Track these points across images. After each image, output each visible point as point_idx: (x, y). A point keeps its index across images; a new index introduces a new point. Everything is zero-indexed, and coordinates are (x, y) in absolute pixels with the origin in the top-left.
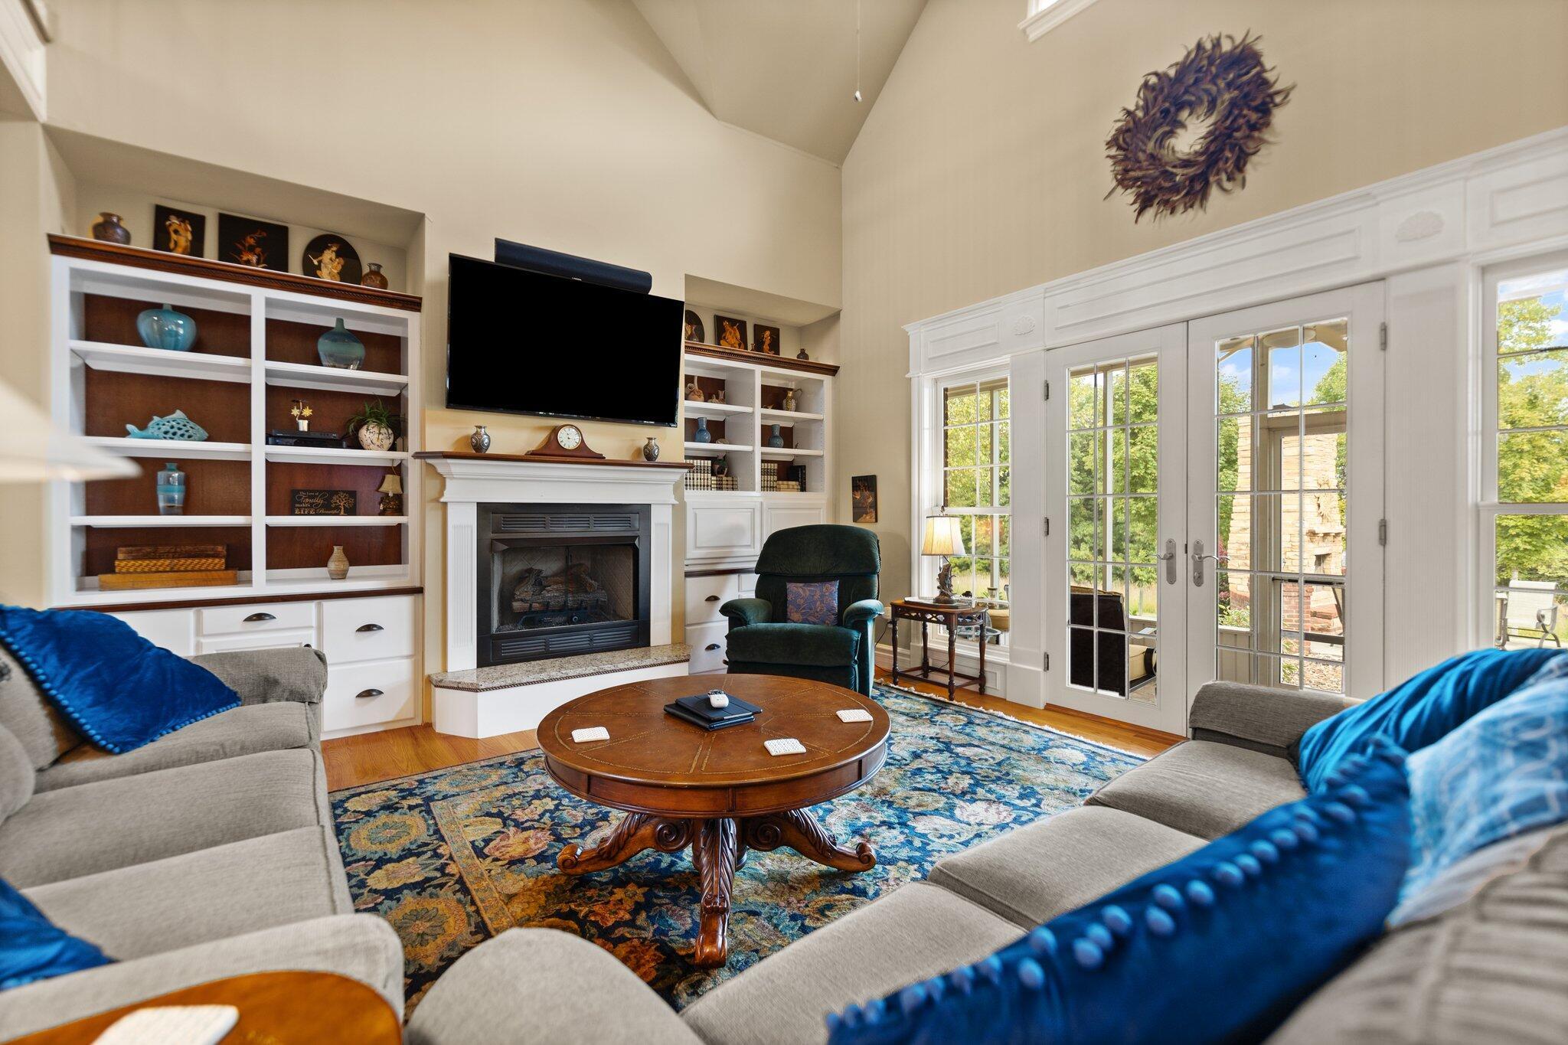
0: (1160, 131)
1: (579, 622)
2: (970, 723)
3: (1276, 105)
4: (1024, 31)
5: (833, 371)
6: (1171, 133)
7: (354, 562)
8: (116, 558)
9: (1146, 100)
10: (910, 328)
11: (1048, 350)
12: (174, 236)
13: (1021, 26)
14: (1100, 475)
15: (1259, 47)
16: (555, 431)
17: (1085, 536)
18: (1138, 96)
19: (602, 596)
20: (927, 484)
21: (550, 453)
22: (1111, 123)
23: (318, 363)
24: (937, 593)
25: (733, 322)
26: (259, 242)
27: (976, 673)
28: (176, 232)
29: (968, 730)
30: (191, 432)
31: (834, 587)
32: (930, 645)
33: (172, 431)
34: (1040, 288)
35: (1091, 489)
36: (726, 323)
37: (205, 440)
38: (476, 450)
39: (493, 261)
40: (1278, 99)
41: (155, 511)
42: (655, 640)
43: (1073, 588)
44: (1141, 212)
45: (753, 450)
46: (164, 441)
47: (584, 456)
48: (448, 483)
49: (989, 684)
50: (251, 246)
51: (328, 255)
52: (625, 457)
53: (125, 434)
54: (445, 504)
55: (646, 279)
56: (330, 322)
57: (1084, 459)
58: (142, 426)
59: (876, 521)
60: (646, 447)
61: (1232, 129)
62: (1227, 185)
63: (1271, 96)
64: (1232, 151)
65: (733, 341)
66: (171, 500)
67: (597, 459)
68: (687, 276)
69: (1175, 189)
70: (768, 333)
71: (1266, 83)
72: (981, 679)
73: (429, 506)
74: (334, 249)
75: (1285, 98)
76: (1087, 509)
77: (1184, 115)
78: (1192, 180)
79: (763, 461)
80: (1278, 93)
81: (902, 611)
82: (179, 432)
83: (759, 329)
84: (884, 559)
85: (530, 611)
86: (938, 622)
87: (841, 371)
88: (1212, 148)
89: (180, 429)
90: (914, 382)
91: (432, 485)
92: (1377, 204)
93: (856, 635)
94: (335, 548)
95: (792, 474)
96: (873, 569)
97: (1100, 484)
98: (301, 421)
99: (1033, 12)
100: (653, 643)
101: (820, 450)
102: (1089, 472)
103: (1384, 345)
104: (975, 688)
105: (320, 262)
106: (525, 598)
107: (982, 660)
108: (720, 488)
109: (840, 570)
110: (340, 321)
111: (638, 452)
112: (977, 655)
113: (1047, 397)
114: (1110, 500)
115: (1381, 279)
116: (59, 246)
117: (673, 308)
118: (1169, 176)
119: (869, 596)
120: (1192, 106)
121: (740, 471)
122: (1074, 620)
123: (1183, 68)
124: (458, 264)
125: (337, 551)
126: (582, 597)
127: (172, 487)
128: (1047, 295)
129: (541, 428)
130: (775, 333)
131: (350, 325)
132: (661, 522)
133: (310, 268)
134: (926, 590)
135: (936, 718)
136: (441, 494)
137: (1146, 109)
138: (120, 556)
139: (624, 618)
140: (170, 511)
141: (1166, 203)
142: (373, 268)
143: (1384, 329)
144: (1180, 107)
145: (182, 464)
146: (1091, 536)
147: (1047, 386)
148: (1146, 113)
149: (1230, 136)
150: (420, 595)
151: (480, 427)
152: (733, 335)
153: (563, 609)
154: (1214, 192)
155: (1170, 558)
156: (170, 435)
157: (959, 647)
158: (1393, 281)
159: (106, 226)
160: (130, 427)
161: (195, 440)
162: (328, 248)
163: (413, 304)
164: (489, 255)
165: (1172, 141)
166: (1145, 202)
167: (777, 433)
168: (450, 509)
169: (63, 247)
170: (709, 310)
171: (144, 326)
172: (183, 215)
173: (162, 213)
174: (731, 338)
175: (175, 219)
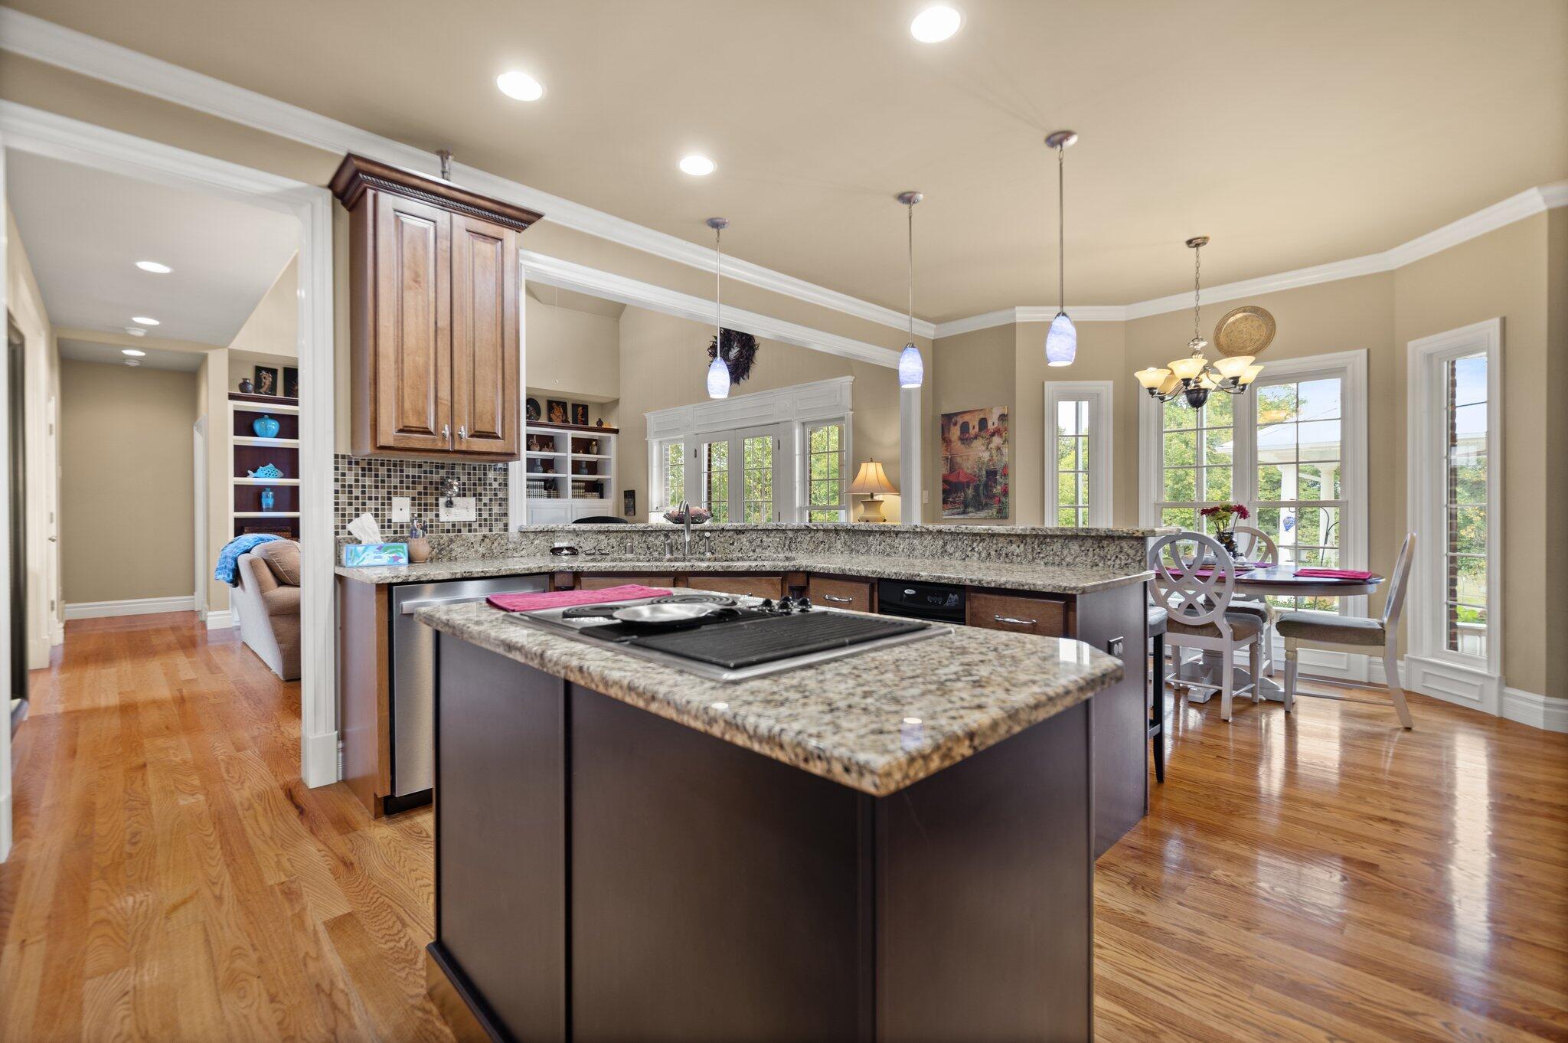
5: (616, 431)
8: (242, 529)
10: (647, 415)
11: (696, 434)
12: (263, 381)
20: (656, 494)
25: (558, 403)
28: (264, 379)
30: (277, 474)
33: (270, 473)
34: (692, 406)
36: (553, 405)
37: (281, 477)
41: (260, 510)
45: (567, 476)
46: (266, 478)
53: (246, 475)
58: (255, 471)
59: (635, 515)
65: (559, 414)
66: (268, 504)
70: (581, 408)
79: (573, 481)
82: (272, 474)
83: (575, 406)
87: (621, 432)
90: (651, 442)
95: (596, 489)
101: (610, 476)
108: (549, 497)
113: (696, 456)
121: (561, 486)
127: (268, 500)
128: (695, 409)
130: (585, 408)
138: (244, 529)
140: (268, 510)
145: (273, 488)
147: (696, 451)
156: (268, 475)
159: (242, 386)
160: (250, 472)
161: (278, 477)
167: (584, 466)
169: (232, 397)
170: (542, 397)
171: (258, 426)
172: (268, 370)
173: (258, 370)
174: (558, 412)
175: (264, 372)
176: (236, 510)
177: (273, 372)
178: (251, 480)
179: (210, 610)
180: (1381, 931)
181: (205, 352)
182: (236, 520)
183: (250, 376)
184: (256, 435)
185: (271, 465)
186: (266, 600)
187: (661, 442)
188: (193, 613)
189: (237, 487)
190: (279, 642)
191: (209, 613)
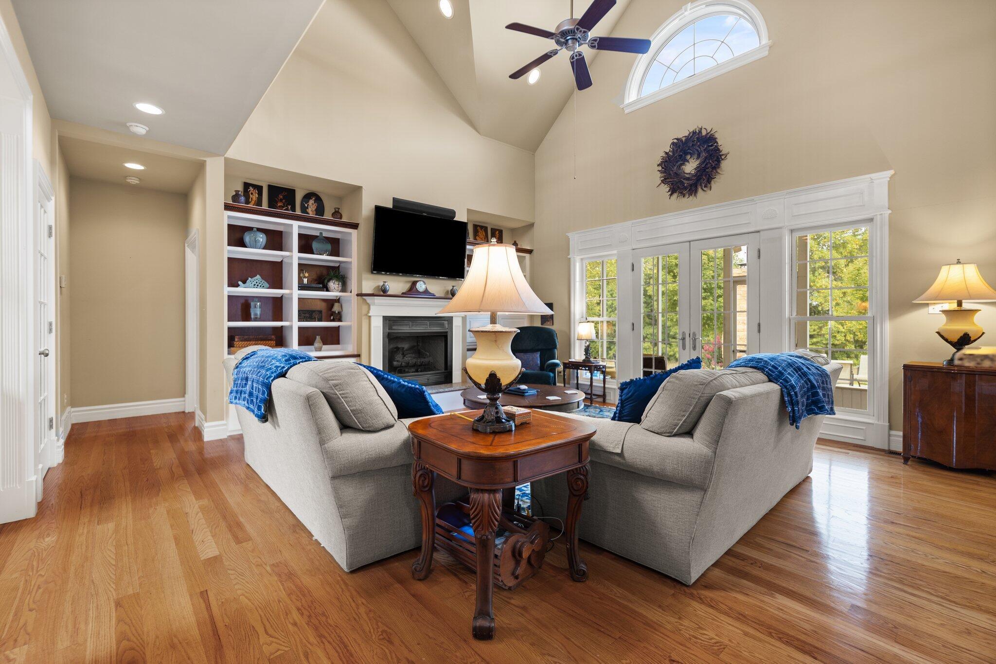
0: (679, 163)
1: (421, 371)
2: (601, 411)
3: (722, 159)
4: (623, 108)
5: (530, 252)
6: (683, 164)
7: (325, 343)
8: (234, 340)
9: (673, 149)
10: (570, 235)
11: (633, 249)
12: (251, 196)
13: (621, 106)
14: (655, 298)
15: (717, 135)
16: (414, 283)
17: (648, 334)
18: (670, 147)
19: (430, 359)
20: (578, 307)
21: (411, 292)
22: (658, 156)
23: (312, 253)
24: (584, 357)
25: (482, 227)
26: (284, 197)
27: (601, 393)
28: (252, 194)
29: (601, 413)
30: (264, 285)
31: (538, 355)
32: (579, 382)
33: (257, 284)
34: (629, 223)
35: (652, 306)
36: (478, 228)
37: (268, 288)
38: (383, 292)
39: (392, 207)
40: (723, 157)
41: (249, 319)
42: (454, 381)
43: (644, 355)
44: (671, 195)
46: (254, 289)
47: (427, 294)
48: (372, 307)
49: (607, 398)
50: (281, 199)
51: (311, 202)
52: (442, 295)
53: (238, 286)
54: (370, 317)
55: (453, 213)
56: (317, 234)
57: (647, 288)
58: (244, 282)
59: (553, 325)
60: (452, 290)
61: (705, 168)
62: (705, 189)
63: (721, 156)
64: (706, 176)
65: (482, 237)
66: (256, 314)
67: (433, 297)
68: (468, 210)
69: (685, 188)
70: (497, 232)
71: (718, 150)
72: (604, 396)
73: (364, 318)
74: (314, 199)
75: (725, 157)
76: (649, 319)
77: (688, 157)
78: (691, 185)
80: (723, 155)
81: (567, 366)
82: (260, 285)
83: (493, 229)
84: (559, 342)
85: (401, 366)
86: (586, 370)
87: (534, 252)
88: (698, 174)
89: (260, 283)
90: (572, 260)
91: (365, 308)
92: (756, 203)
93: (552, 375)
94: (317, 337)
96: (555, 347)
97: (655, 303)
98: (304, 279)
99: (627, 101)
100: (454, 382)
102: (650, 297)
103: (759, 257)
104: (601, 400)
105: (308, 205)
106: (399, 360)
107: (604, 387)
109: (540, 347)
110: (321, 233)
111: (447, 292)
112: (602, 385)
113: (633, 270)
114: (660, 315)
115: (758, 232)
117: (463, 225)
118: (683, 183)
119: (554, 359)
120: (692, 155)
122: (644, 367)
123: (688, 139)
124: (379, 210)
125: (318, 338)
126: (423, 360)
127: (256, 310)
128: (633, 225)
129: (409, 282)
130: (501, 232)
131: (325, 234)
132: (457, 323)
133: (304, 209)
134: (578, 356)
135: (587, 410)
136: (368, 312)
137: (673, 151)
138: (236, 340)
139: (440, 370)
140: (256, 320)
141: (681, 193)
142: (337, 210)
143: (759, 251)
144: (686, 154)
145: (261, 299)
146: (651, 335)
147: (633, 265)
148: (674, 154)
149: (705, 170)
150: (359, 358)
151: (385, 282)
152: (481, 234)
153: (414, 365)
154: (700, 191)
155: (684, 339)
156: (256, 286)
157: (595, 383)
158: (762, 233)
159: (235, 196)
160: (240, 283)
161: (265, 288)
162: (311, 199)
163: (355, 226)
164: (390, 205)
165: (683, 167)
166: (673, 191)
168: (372, 318)
169: (227, 207)
171: (247, 238)
172: (255, 186)
173: (247, 185)
175: (251, 189)
176: (230, 319)
177: (259, 189)
178: (242, 290)
179: (206, 421)
181: (204, 159)
182: (230, 329)
183: (240, 188)
184: (246, 247)
185: (258, 277)
186: (328, 455)
187: (582, 259)
188: (186, 417)
189: (230, 298)
190: (343, 516)
191: (206, 424)
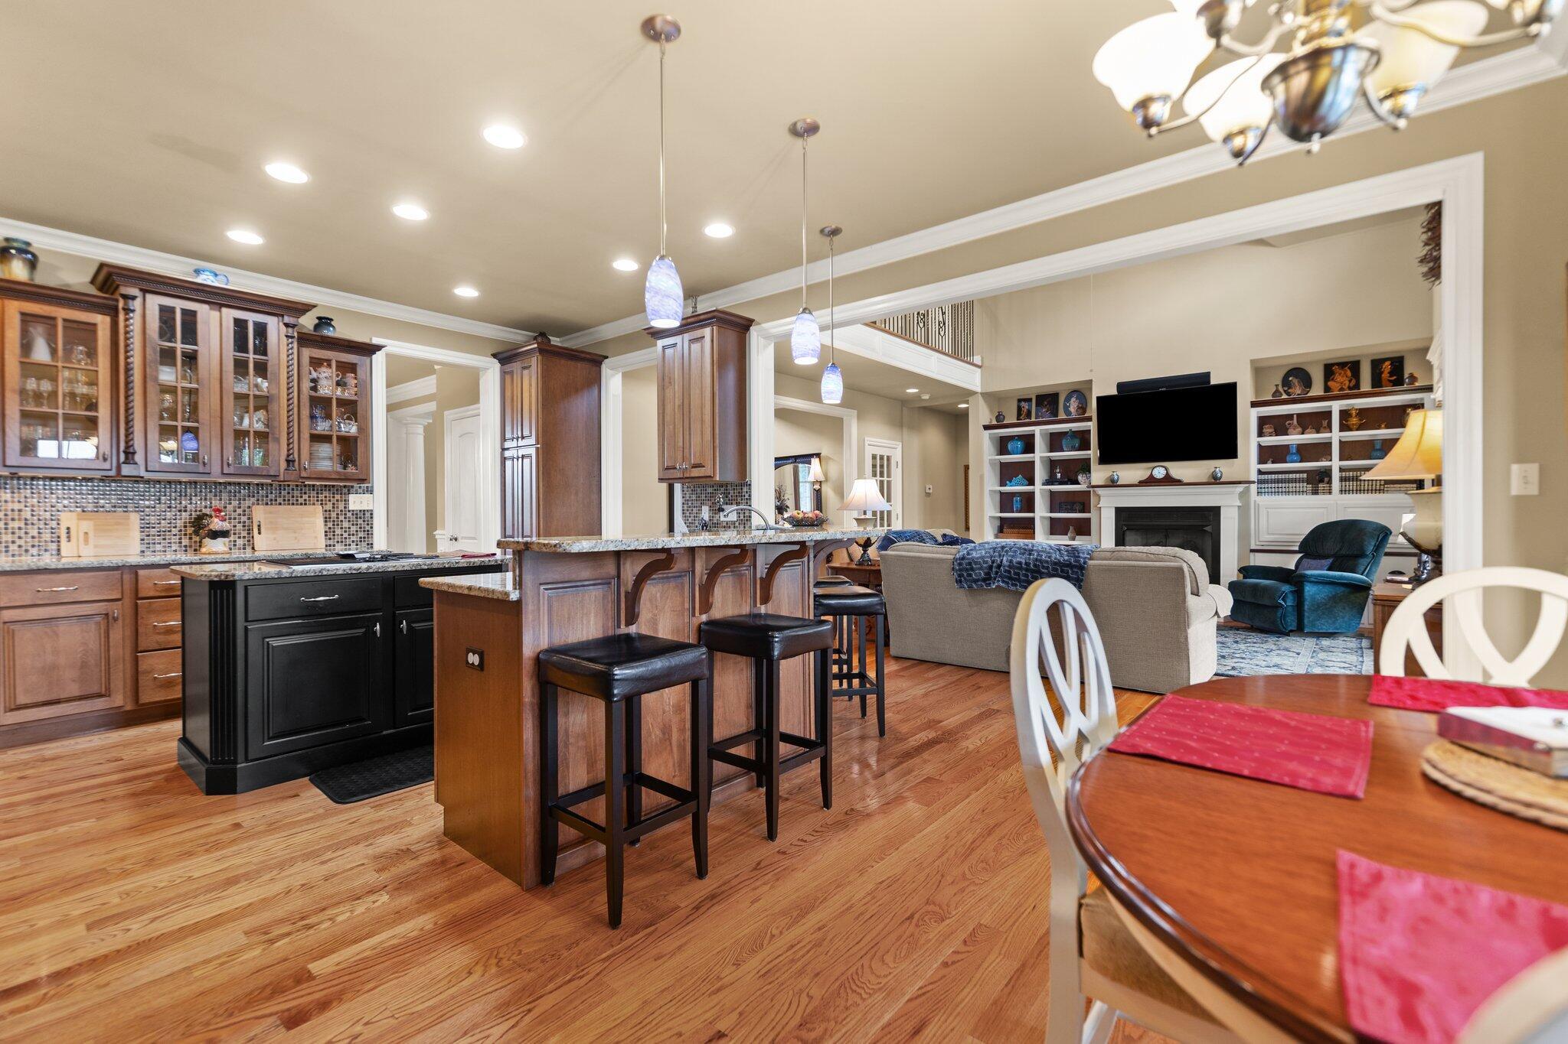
12: (1023, 410)
16: (1153, 469)
21: (1150, 481)
25: (1342, 365)
26: (1048, 403)
28: (1023, 408)
30: (1022, 483)
31: (1327, 563)
36: (1335, 367)
37: (1024, 485)
38: (1113, 482)
39: (1116, 393)
45: (1332, 464)
46: (1016, 486)
47: (1169, 481)
48: (1102, 498)
51: (1072, 401)
53: (1006, 484)
54: (1100, 508)
55: (1207, 377)
56: (1065, 432)
58: (1011, 482)
60: (1214, 473)
65: (1344, 379)
66: (1017, 507)
67: (1178, 482)
70: (1388, 363)
74: (1075, 396)
79: (1342, 472)
82: (1019, 483)
83: (1376, 363)
91: (1097, 499)
94: (1070, 526)
98: (1058, 474)
105: (1070, 404)
108: (1315, 492)
109: (1343, 552)
110: (1070, 430)
111: (1207, 476)
116: (986, 428)
117: (1230, 387)
127: (1017, 503)
130: (1399, 360)
132: (1229, 514)
133: (1066, 408)
136: (1099, 503)
138: (1005, 527)
140: (1018, 512)
145: (1020, 494)
151: (1114, 472)
152: (1343, 375)
156: (1017, 484)
159: (1000, 417)
161: (1022, 485)
162: (1072, 398)
163: (1090, 419)
164: (1114, 392)
167: (1378, 447)
168: (1102, 510)
170: (1316, 362)
171: (1010, 446)
172: (1025, 400)
173: (1020, 401)
174: (1342, 378)
175: (1022, 403)
176: (1000, 511)
177: (1029, 400)
178: (1007, 489)
180: (218, 957)
182: (1000, 519)
185: (1020, 476)
189: (1001, 494)
